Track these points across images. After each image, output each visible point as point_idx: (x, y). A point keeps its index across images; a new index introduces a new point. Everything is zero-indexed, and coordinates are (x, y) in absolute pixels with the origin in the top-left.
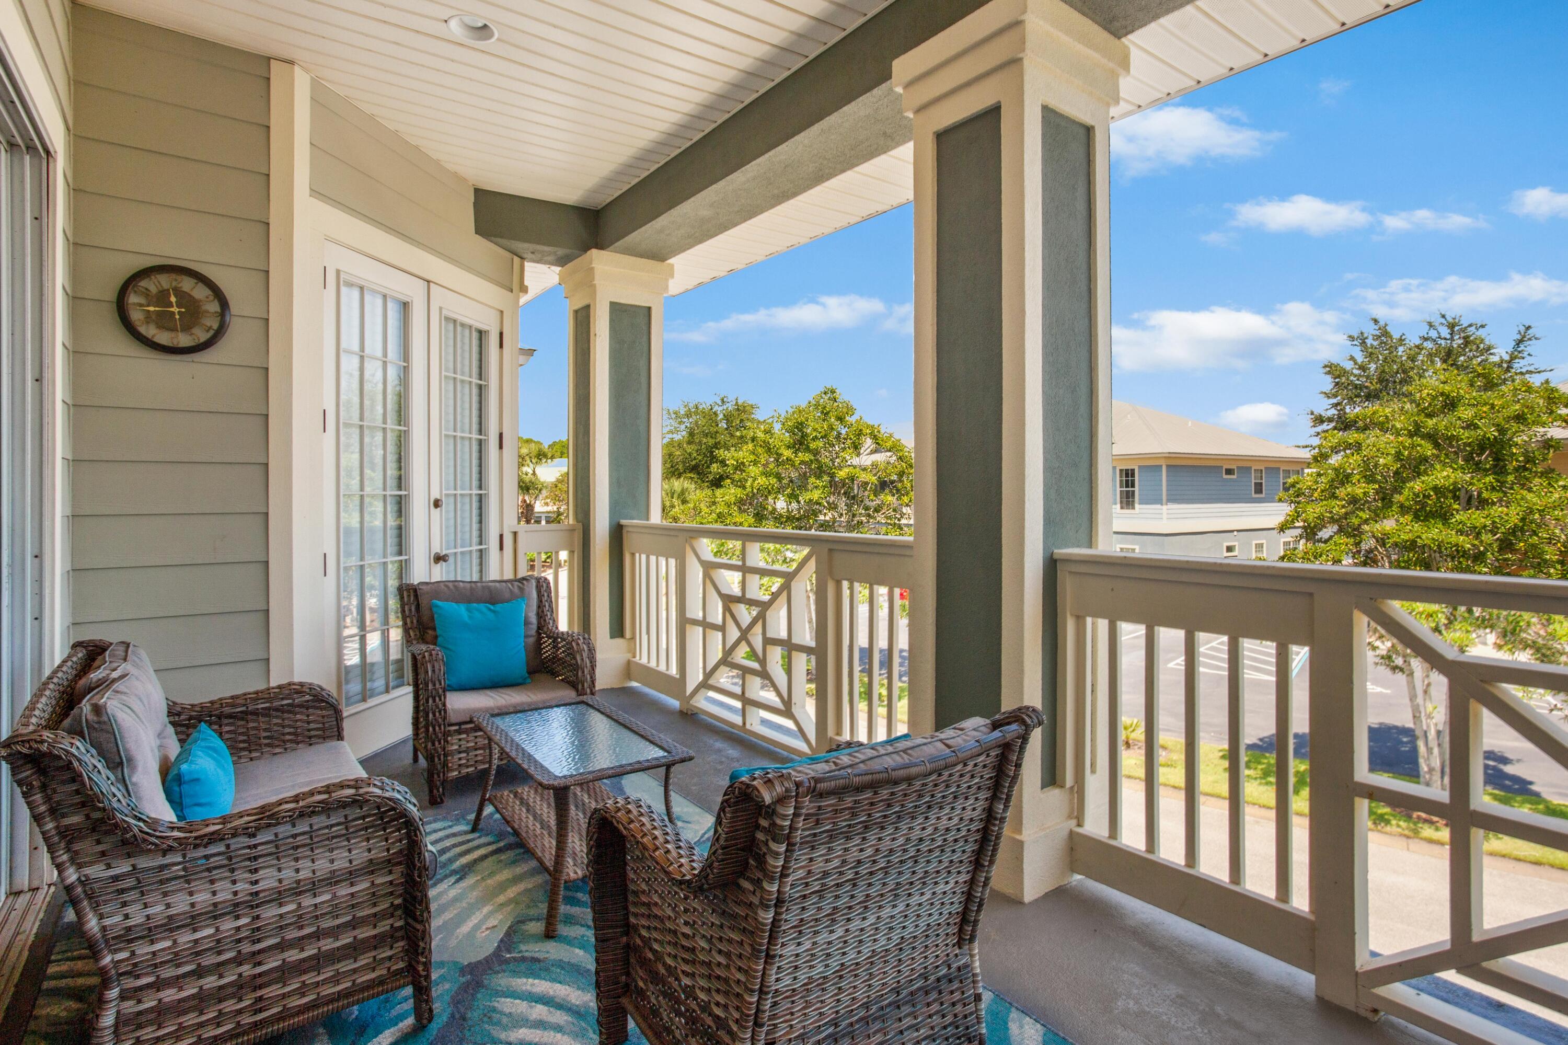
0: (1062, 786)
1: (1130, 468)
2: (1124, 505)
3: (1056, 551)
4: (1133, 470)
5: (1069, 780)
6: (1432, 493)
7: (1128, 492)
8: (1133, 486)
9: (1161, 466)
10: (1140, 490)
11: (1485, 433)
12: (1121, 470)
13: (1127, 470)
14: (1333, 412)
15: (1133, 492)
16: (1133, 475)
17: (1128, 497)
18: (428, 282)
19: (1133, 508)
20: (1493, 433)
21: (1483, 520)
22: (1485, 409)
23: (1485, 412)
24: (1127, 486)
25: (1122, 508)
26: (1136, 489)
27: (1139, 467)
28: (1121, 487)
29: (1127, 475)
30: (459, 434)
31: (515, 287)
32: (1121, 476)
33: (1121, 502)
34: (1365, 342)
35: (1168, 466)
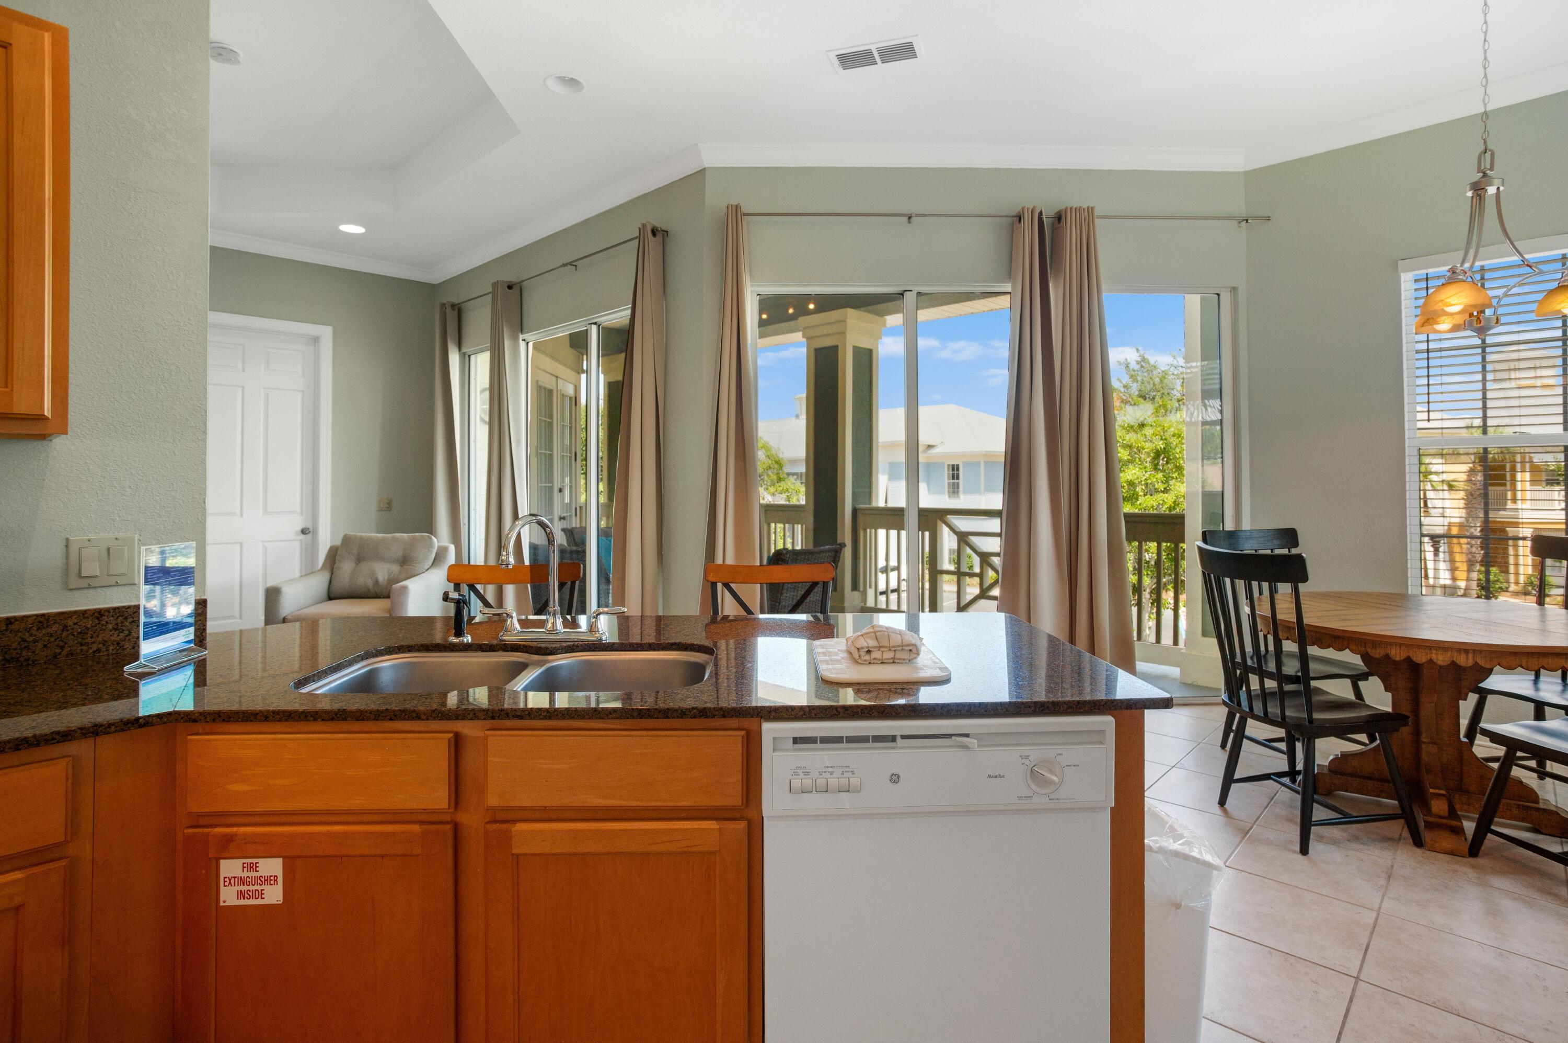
0: (859, 591)
1: (955, 463)
2: (951, 495)
3: (857, 506)
4: (958, 465)
5: (861, 588)
6: (1125, 485)
7: (954, 484)
8: (958, 478)
9: (980, 461)
10: (963, 482)
11: (1156, 445)
12: (949, 465)
13: (953, 466)
15: (958, 483)
16: (958, 469)
17: (954, 488)
18: (557, 377)
19: (958, 497)
20: (1161, 445)
21: (1152, 502)
22: (1159, 429)
23: (1159, 431)
25: (949, 497)
26: (961, 481)
27: (963, 462)
28: (949, 479)
29: (953, 470)
30: (565, 454)
31: (580, 371)
32: (948, 470)
33: (949, 492)
34: (1128, 366)
35: (985, 462)
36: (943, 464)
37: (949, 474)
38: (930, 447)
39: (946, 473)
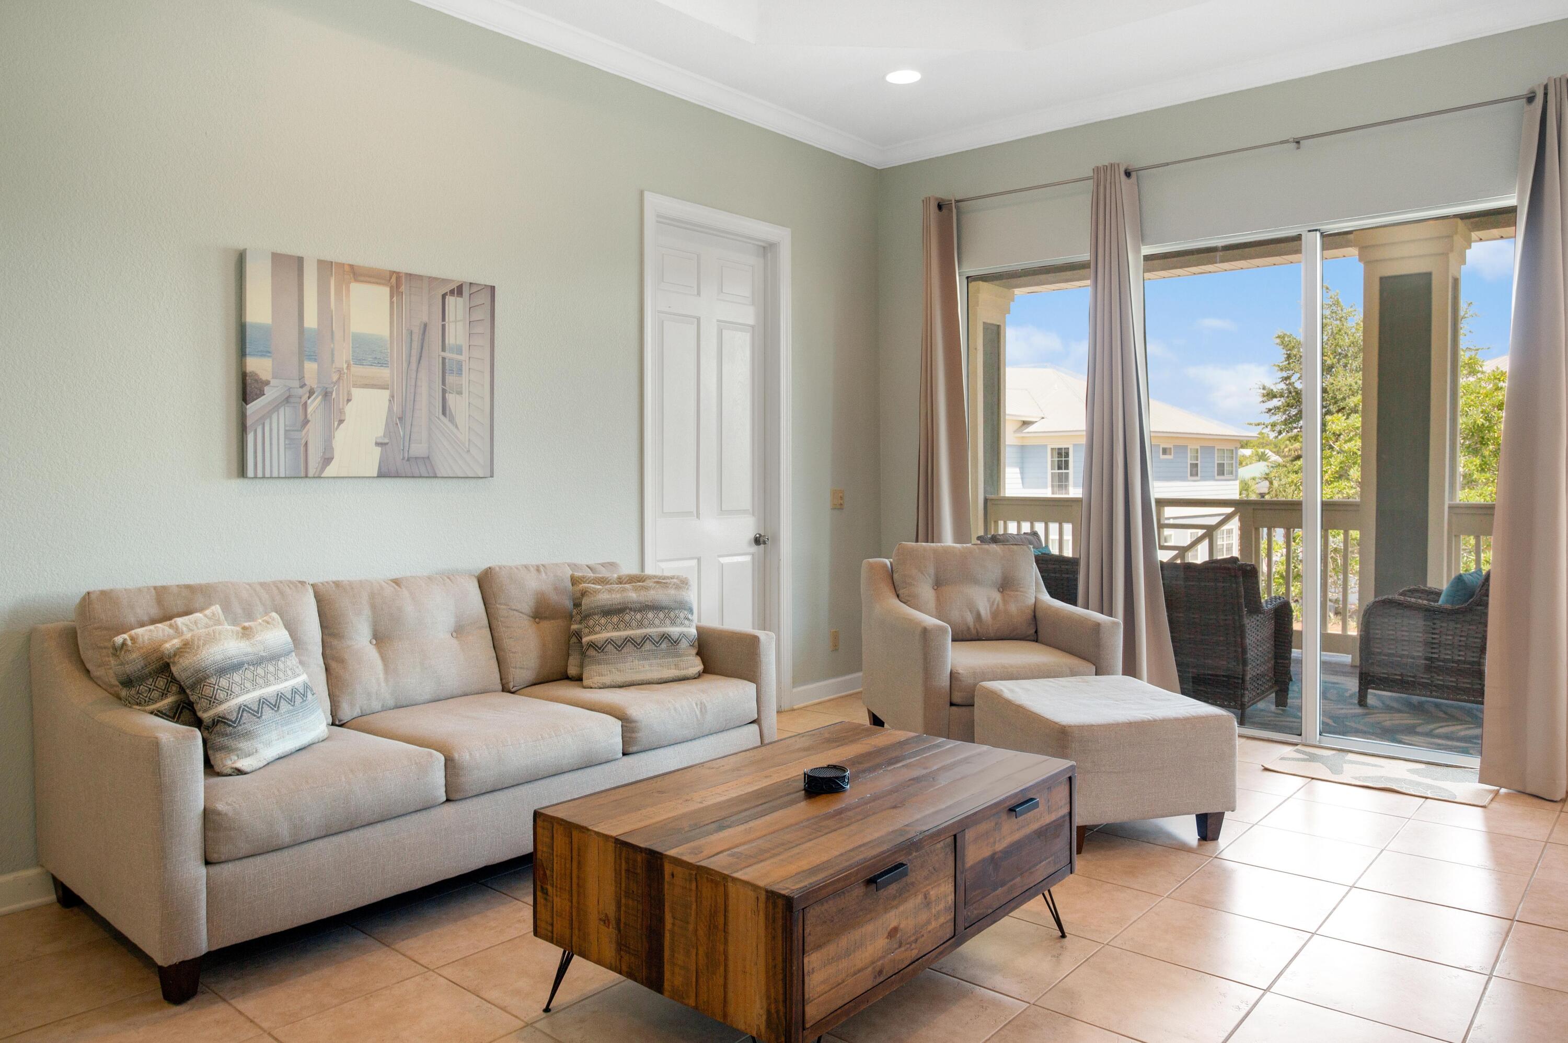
1: (1063, 446)
4: (1067, 449)
7: (1060, 474)
8: (1067, 467)
10: (1074, 472)
12: (1052, 449)
13: (1060, 449)
14: (1282, 386)
15: (1067, 474)
16: (1067, 455)
17: (1060, 480)
24: (1060, 468)
26: (1071, 471)
27: (1075, 445)
28: (1052, 468)
29: (1060, 454)
32: (1052, 457)
33: (1053, 486)
36: (1045, 446)
37: (1052, 462)
38: (1026, 424)
39: (1049, 460)
